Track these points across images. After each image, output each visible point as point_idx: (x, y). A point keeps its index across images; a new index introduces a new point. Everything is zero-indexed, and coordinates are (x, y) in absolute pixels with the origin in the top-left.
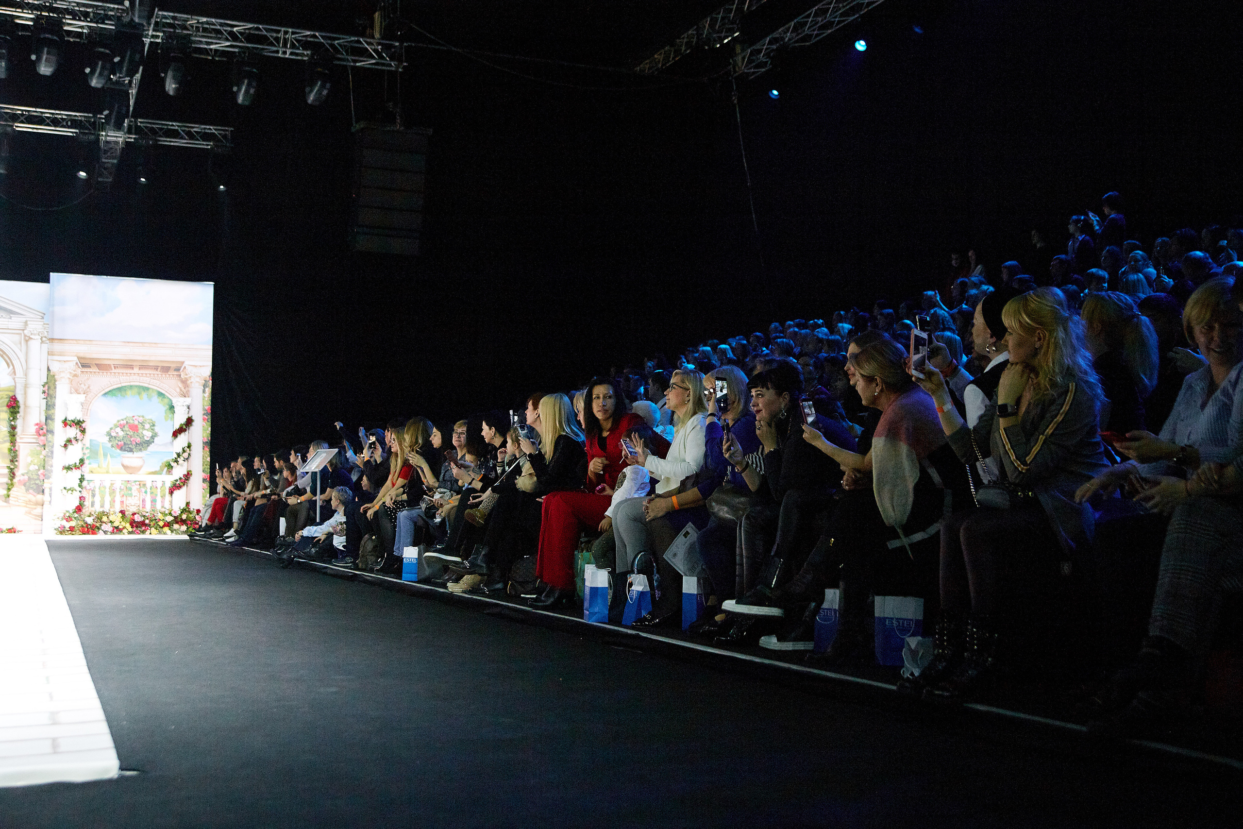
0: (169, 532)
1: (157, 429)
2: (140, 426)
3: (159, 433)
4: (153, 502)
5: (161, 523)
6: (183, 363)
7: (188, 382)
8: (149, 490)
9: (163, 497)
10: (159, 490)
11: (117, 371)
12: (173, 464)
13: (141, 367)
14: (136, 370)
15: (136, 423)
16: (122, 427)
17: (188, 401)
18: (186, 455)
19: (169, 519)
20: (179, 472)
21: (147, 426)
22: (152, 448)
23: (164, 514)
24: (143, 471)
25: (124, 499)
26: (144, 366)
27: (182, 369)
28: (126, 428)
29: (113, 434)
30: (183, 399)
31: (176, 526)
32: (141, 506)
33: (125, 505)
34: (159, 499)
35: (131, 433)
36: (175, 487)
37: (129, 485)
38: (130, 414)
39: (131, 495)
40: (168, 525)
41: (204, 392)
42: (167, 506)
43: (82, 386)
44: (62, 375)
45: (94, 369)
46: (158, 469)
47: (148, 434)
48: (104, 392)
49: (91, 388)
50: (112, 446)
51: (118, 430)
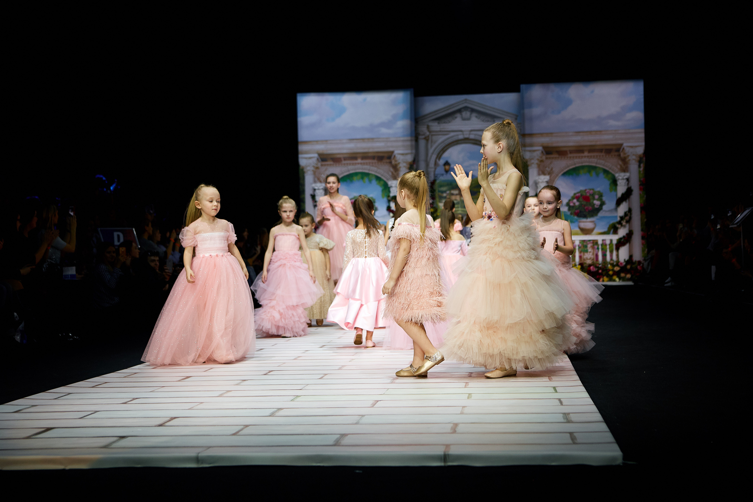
0: (617, 279)
1: (604, 198)
2: (591, 197)
3: (607, 202)
4: (604, 256)
5: (611, 273)
6: (622, 145)
7: (627, 160)
8: (600, 247)
9: (611, 252)
10: (608, 247)
11: (572, 155)
12: (618, 226)
13: (590, 151)
14: (586, 154)
15: (588, 195)
16: (577, 198)
17: (627, 175)
18: (627, 218)
19: (617, 269)
20: (622, 232)
21: (597, 197)
22: (601, 214)
23: (613, 265)
24: (595, 231)
25: (582, 254)
26: (592, 149)
27: (621, 150)
28: (581, 199)
29: (571, 204)
30: (622, 174)
31: (622, 275)
32: (595, 259)
33: (582, 259)
34: (608, 254)
35: (584, 203)
36: (620, 243)
37: (585, 244)
38: (582, 188)
39: (587, 251)
40: (617, 274)
41: (639, 167)
42: (614, 258)
43: (547, 169)
44: (533, 161)
45: (556, 156)
46: (606, 230)
47: (597, 203)
48: (562, 173)
49: (554, 169)
50: (571, 214)
51: (575, 201)
